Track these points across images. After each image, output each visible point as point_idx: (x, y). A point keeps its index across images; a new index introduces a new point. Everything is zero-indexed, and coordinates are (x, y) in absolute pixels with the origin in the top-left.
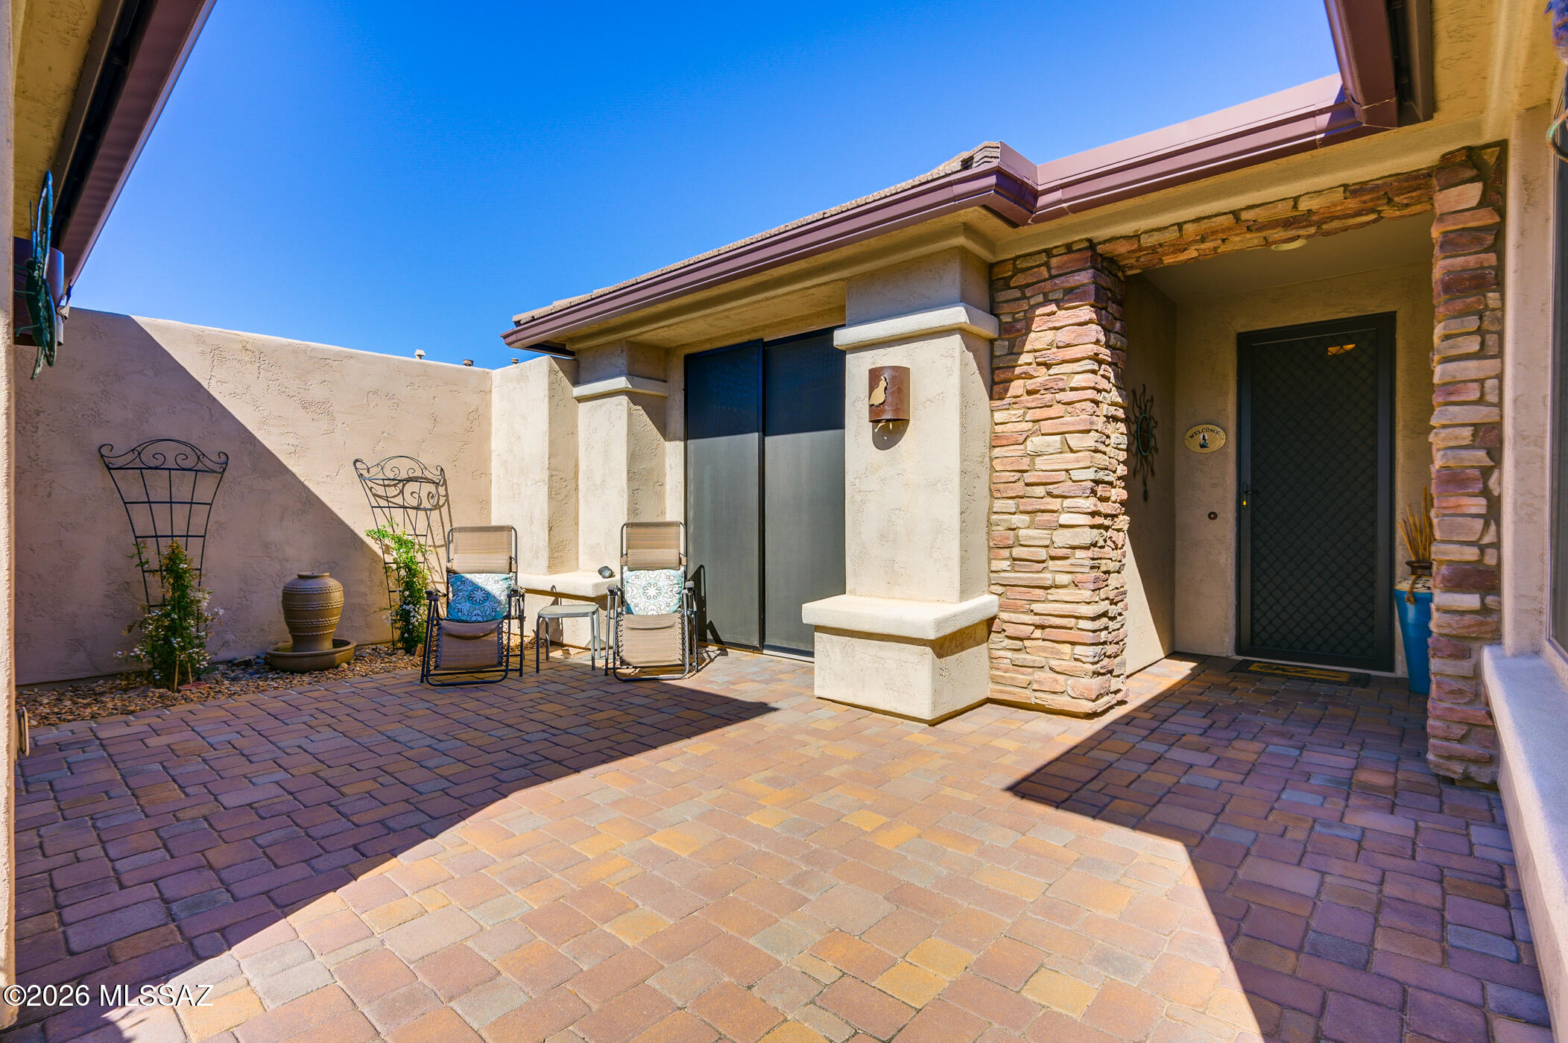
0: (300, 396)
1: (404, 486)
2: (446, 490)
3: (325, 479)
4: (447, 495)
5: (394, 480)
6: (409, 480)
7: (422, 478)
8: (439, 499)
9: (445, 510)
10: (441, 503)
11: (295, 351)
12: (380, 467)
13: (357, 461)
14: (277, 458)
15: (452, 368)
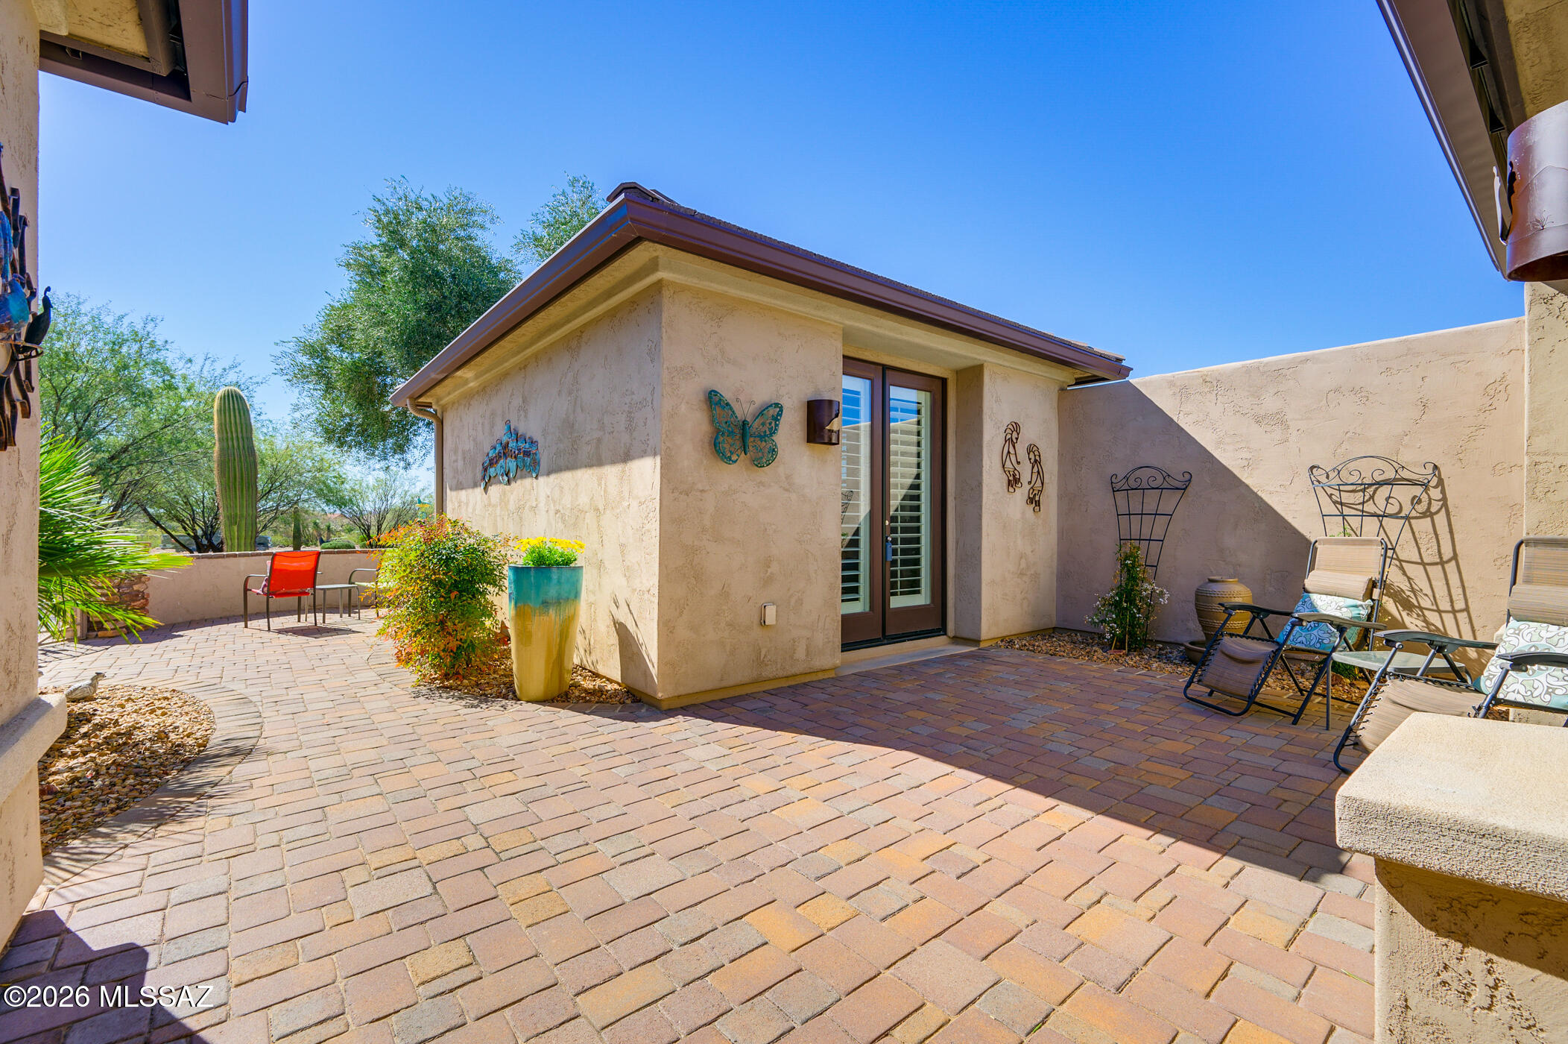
0: (1253, 412)
1: (1377, 489)
2: (1443, 492)
3: (1278, 489)
4: (1444, 499)
5: (1361, 484)
6: (1381, 484)
7: (1399, 480)
8: (1430, 504)
9: (1441, 519)
10: (1433, 509)
11: (1248, 371)
12: (1336, 473)
13: (1312, 468)
14: (1232, 472)
15: (1455, 334)
